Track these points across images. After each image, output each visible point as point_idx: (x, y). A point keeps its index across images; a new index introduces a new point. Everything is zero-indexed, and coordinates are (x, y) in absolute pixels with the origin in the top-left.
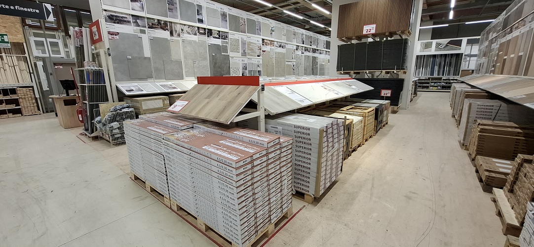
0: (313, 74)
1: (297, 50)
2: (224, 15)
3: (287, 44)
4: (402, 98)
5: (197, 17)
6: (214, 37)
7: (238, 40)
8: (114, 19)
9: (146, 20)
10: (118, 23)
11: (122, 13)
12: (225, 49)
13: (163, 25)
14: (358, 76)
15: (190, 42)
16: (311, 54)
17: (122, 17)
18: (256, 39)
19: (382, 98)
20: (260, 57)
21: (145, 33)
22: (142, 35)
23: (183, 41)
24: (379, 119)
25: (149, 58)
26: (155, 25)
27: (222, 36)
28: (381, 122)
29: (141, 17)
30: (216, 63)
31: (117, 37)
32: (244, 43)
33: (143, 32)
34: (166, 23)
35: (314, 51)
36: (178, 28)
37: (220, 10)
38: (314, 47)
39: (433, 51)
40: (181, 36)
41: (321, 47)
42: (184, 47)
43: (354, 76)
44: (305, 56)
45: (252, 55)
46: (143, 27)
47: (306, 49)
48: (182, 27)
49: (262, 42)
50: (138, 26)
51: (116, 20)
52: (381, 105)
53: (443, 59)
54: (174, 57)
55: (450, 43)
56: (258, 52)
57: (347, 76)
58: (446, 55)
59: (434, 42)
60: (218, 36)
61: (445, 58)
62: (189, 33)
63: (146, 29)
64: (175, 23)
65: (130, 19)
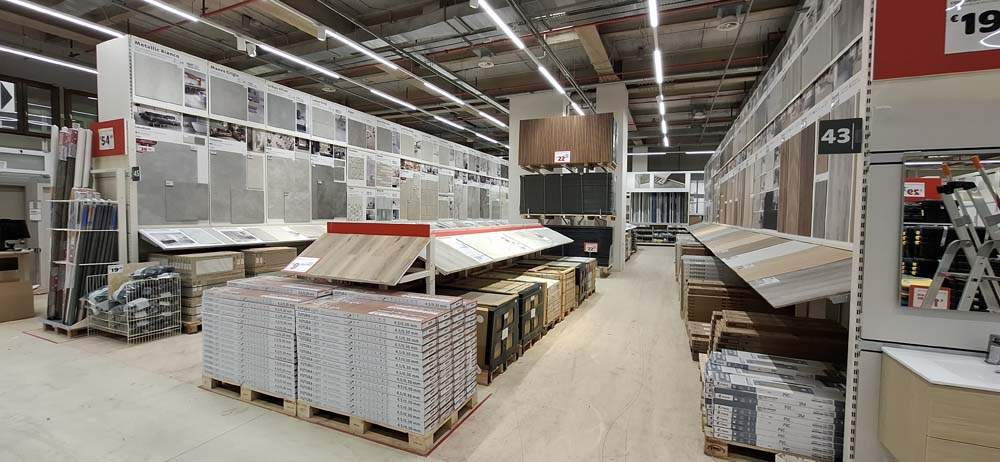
0: (482, 216)
1: (456, 177)
2: (341, 121)
3: (441, 168)
4: (615, 256)
5: (297, 122)
6: (322, 154)
7: (363, 160)
8: (150, 119)
9: (208, 122)
10: (157, 126)
11: (166, 111)
12: (340, 174)
13: (236, 133)
14: (552, 222)
15: (281, 161)
16: (478, 185)
17: (165, 117)
18: (391, 160)
19: (587, 255)
20: (398, 188)
21: (203, 144)
22: (199, 148)
23: (269, 158)
24: (582, 284)
25: (206, 186)
26: (223, 131)
27: (336, 152)
28: (585, 288)
29: (200, 118)
30: (322, 197)
31: (153, 149)
32: (371, 165)
33: (200, 142)
34: (242, 129)
35: (483, 180)
36: (263, 138)
37: (334, 112)
38: (484, 174)
39: (651, 188)
40: (267, 150)
41: (494, 174)
42: (270, 168)
43: (546, 221)
44: (470, 187)
45: (383, 185)
46: (201, 133)
47: (471, 177)
48: (270, 136)
49: (399, 164)
50: (194, 131)
51: (154, 120)
52: (584, 264)
53: (666, 198)
54: (250, 185)
55: (671, 177)
56: (394, 180)
57: (535, 222)
58: (668, 194)
59: (652, 174)
60: (328, 153)
61: (668, 199)
62: (280, 147)
63: (207, 138)
64: (258, 130)
65: (181, 120)
